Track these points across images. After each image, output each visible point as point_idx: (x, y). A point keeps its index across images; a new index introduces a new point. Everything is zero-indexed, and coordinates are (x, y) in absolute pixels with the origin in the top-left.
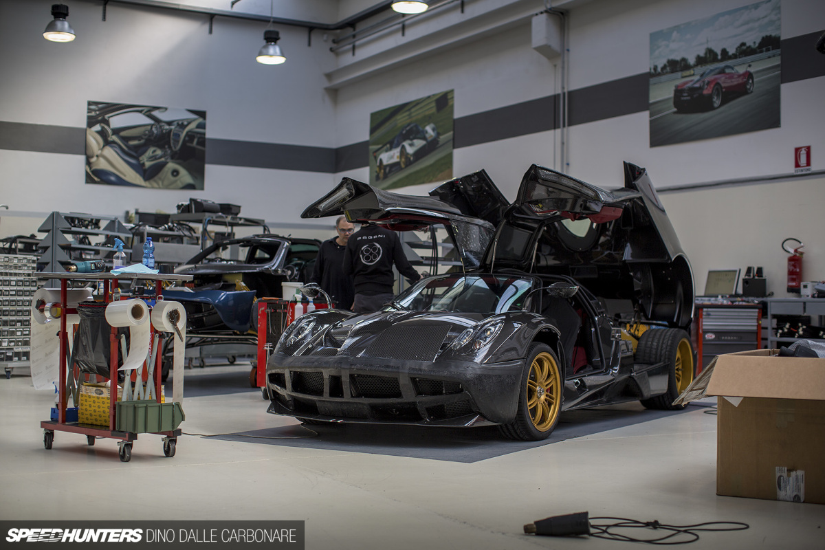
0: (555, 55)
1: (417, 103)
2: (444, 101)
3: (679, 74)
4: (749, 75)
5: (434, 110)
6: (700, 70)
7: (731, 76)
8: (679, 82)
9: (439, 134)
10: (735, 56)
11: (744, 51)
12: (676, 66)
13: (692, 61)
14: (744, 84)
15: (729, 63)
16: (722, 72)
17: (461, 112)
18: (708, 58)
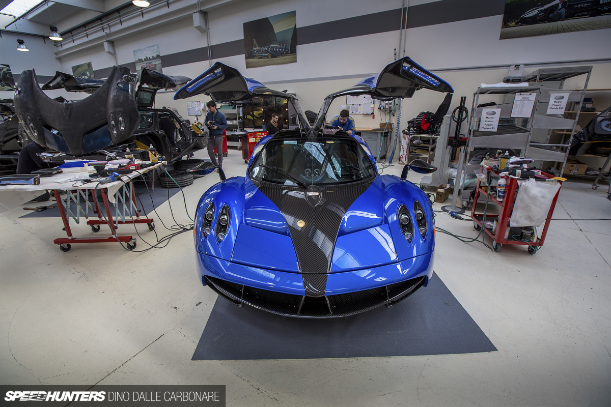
0: (114, 54)
1: (83, 65)
2: (89, 65)
3: (141, 63)
4: (155, 65)
5: (87, 68)
6: (145, 62)
7: (152, 65)
8: (142, 65)
9: (91, 75)
10: (152, 59)
11: (154, 58)
12: (140, 61)
13: (143, 60)
14: (155, 67)
15: (151, 61)
16: (150, 63)
17: (95, 69)
18: (146, 59)
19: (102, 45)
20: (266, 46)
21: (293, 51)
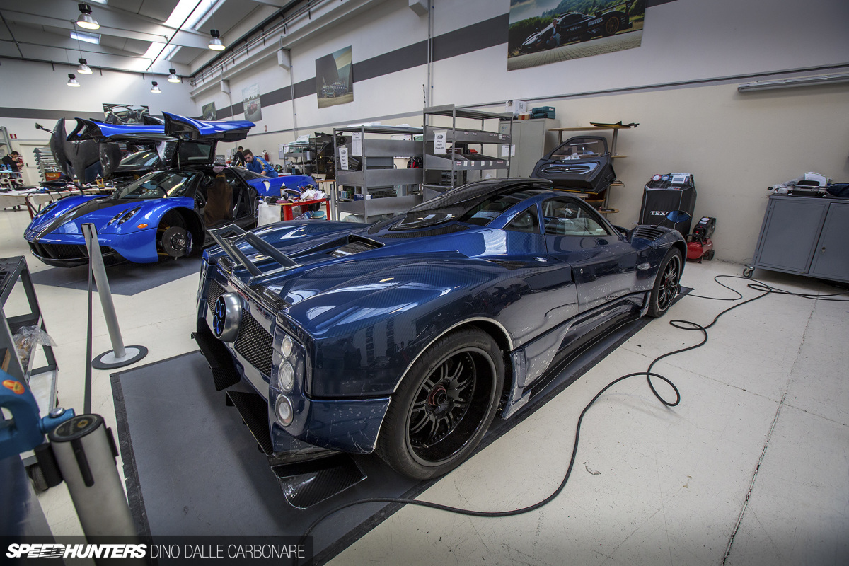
1: (209, 105)
2: (213, 104)
4: (256, 104)
5: (212, 107)
6: (250, 102)
8: (248, 105)
11: (256, 98)
13: (249, 99)
15: (254, 101)
17: (217, 108)
18: (251, 99)
19: (219, 85)
20: (331, 84)
21: (351, 90)
